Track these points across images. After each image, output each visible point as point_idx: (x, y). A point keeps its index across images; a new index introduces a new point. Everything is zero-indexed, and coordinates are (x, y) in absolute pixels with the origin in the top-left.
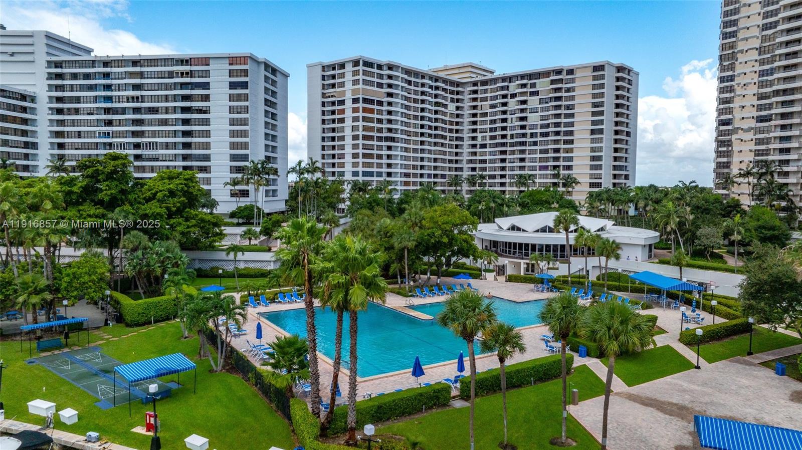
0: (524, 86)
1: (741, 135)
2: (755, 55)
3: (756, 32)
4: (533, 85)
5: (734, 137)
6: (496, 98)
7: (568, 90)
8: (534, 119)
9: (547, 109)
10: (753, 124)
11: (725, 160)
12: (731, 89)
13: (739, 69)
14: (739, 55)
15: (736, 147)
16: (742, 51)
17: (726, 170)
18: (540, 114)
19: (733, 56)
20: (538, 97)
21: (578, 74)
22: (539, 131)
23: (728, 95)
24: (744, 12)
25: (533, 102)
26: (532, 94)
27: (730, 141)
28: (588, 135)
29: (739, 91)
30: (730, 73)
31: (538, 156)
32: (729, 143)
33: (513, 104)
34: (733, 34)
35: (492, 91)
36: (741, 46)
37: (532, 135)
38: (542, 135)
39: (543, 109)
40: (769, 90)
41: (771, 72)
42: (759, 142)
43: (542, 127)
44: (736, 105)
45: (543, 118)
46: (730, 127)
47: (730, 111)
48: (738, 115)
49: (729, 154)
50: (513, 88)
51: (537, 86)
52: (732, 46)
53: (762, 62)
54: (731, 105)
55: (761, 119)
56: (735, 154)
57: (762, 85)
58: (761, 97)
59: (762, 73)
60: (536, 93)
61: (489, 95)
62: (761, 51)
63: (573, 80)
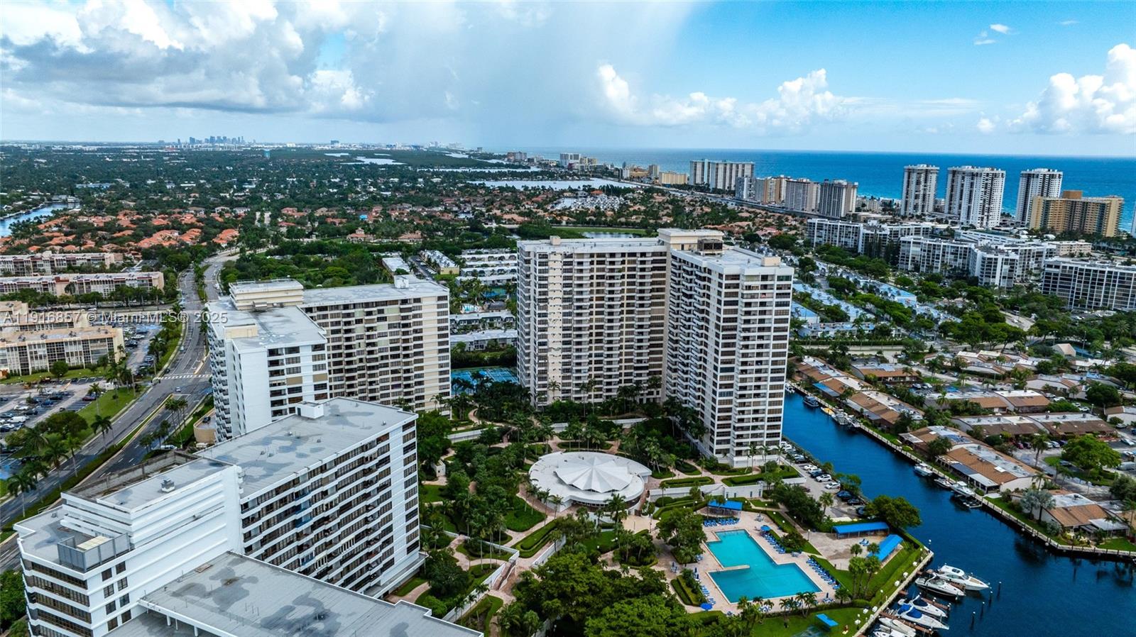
0: (369, 313)
1: (553, 352)
2: (559, 302)
3: (560, 287)
4: (381, 311)
5: (549, 354)
6: (338, 323)
7: (415, 316)
8: (383, 342)
9: (397, 333)
10: (560, 346)
11: (543, 368)
12: (545, 322)
13: (550, 310)
14: (550, 300)
15: (550, 360)
16: (551, 298)
17: (544, 375)
18: (389, 338)
19: (546, 300)
20: (387, 323)
21: (424, 303)
22: (389, 353)
23: (543, 326)
24: (551, 273)
25: (382, 327)
26: (379, 319)
27: (546, 356)
28: (436, 355)
29: (551, 324)
30: (545, 311)
31: (390, 376)
32: (545, 358)
33: (359, 329)
34: (545, 286)
35: (332, 316)
36: (551, 295)
37: (382, 358)
38: (393, 357)
39: (392, 334)
40: (569, 325)
41: (569, 314)
42: (564, 357)
43: (392, 349)
44: (549, 333)
45: (392, 341)
46: (545, 347)
47: (546, 336)
48: (550, 339)
49: (545, 365)
50: (359, 314)
51: (385, 311)
52: (545, 293)
53: (564, 307)
54: (546, 333)
55: (564, 343)
56: (550, 365)
57: (565, 322)
58: (564, 329)
59: (565, 314)
60: (384, 319)
61: (329, 320)
62: (564, 300)
63: (420, 308)
